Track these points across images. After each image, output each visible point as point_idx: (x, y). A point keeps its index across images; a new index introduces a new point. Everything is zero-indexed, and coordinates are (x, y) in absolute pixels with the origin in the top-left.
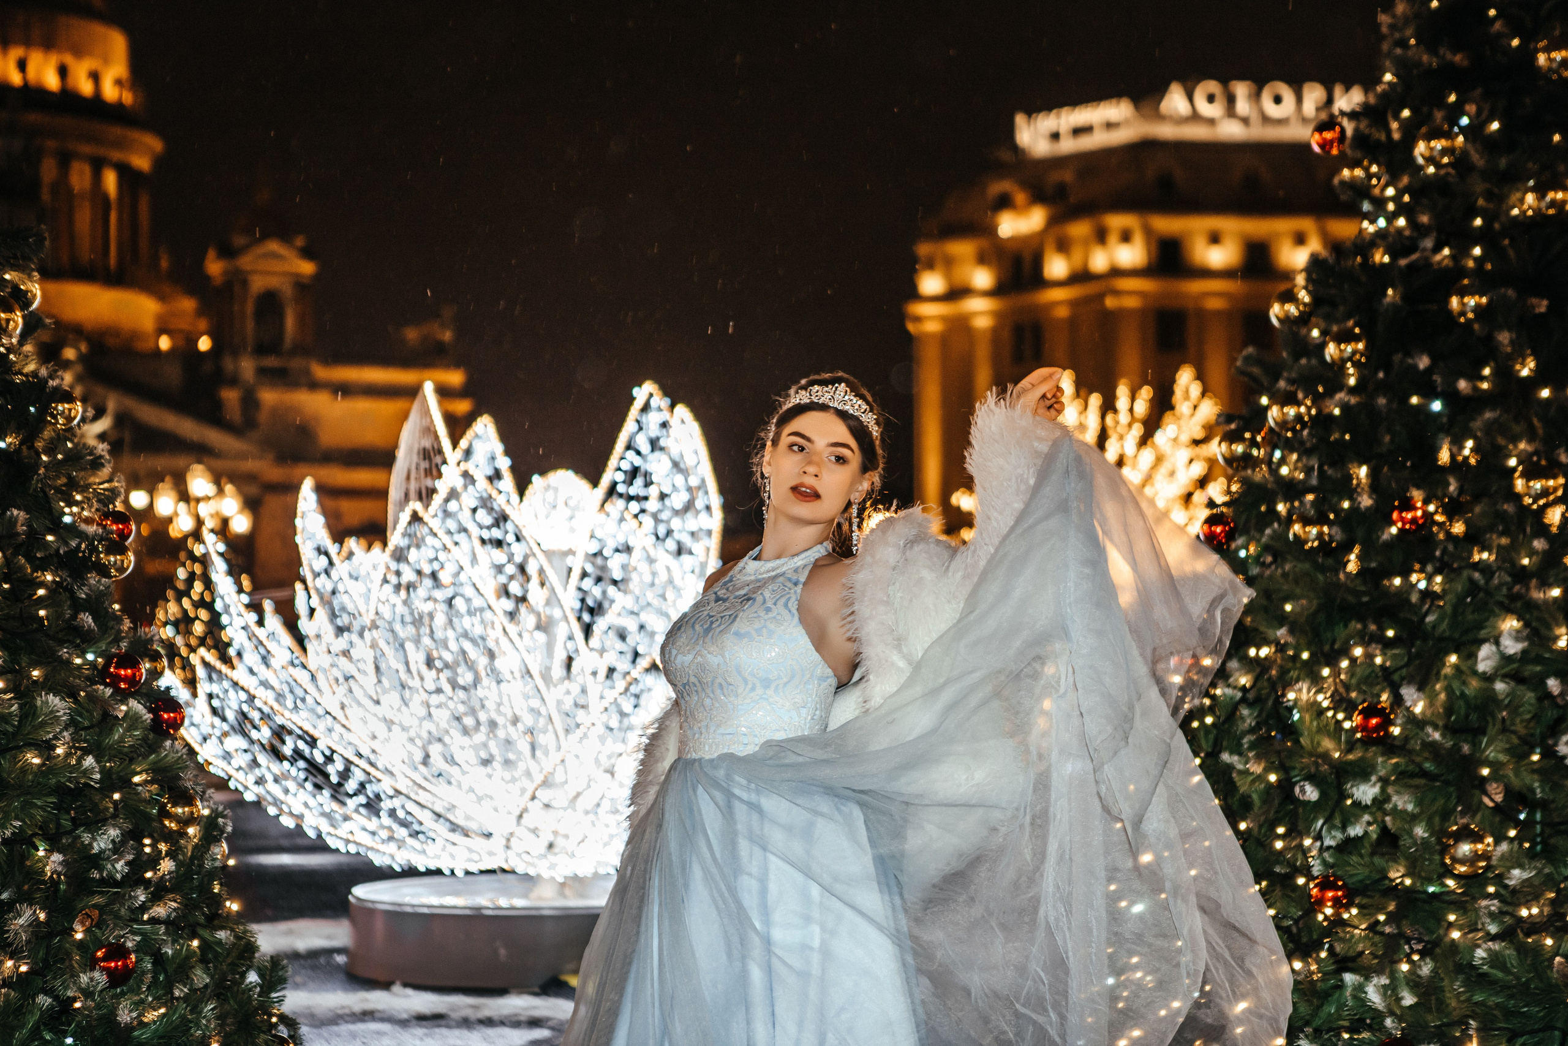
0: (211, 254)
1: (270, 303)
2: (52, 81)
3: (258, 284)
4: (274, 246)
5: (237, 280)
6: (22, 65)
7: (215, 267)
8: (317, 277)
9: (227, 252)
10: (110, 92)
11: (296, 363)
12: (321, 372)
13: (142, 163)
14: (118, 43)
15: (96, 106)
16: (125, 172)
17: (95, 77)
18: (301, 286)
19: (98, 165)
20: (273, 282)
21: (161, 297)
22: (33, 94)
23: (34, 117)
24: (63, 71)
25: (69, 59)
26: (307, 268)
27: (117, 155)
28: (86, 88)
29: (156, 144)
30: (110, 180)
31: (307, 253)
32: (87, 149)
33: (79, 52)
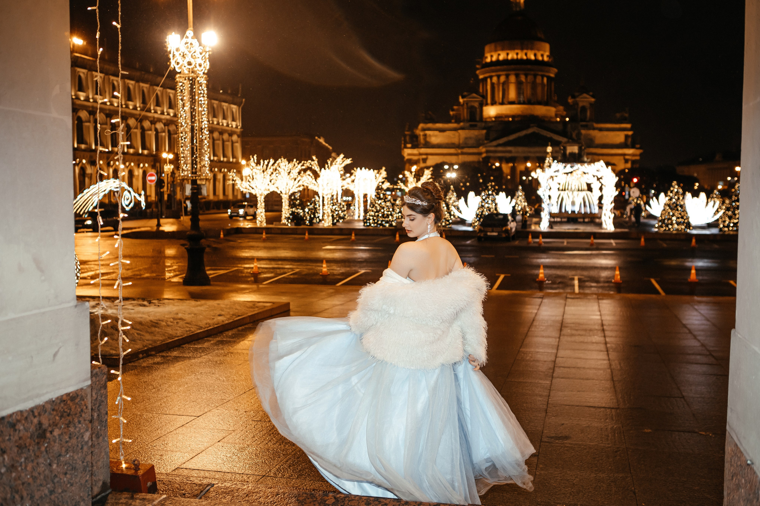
0: (570, 97)
1: (584, 109)
2: (533, 57)
3: (581, 104)
4: (585, 95)
5: (576, 104)
6: (526, 54)
7: (570, 100)
8: (595, 102)
9: (574, 97)
10: (546, 59)
11: (589, 124)
12: (596, 125)
13: (552, 75)
14: (547, 46)
15: (543, 63)
16: (549, 78)
17: (542, 55)
18: (591, 104)
19: (543, 76)
20: (585, 104)
22: (528, 61)
23: (529, 67)
24: (535, 55)
25: (536, 52)
26: (593, 100)
27: (547, 74)
28: (540, 58)
29: (555, 70)
30: (545, 80)
31: (593, 96)
32: (540, 73)
33: (539, 50)
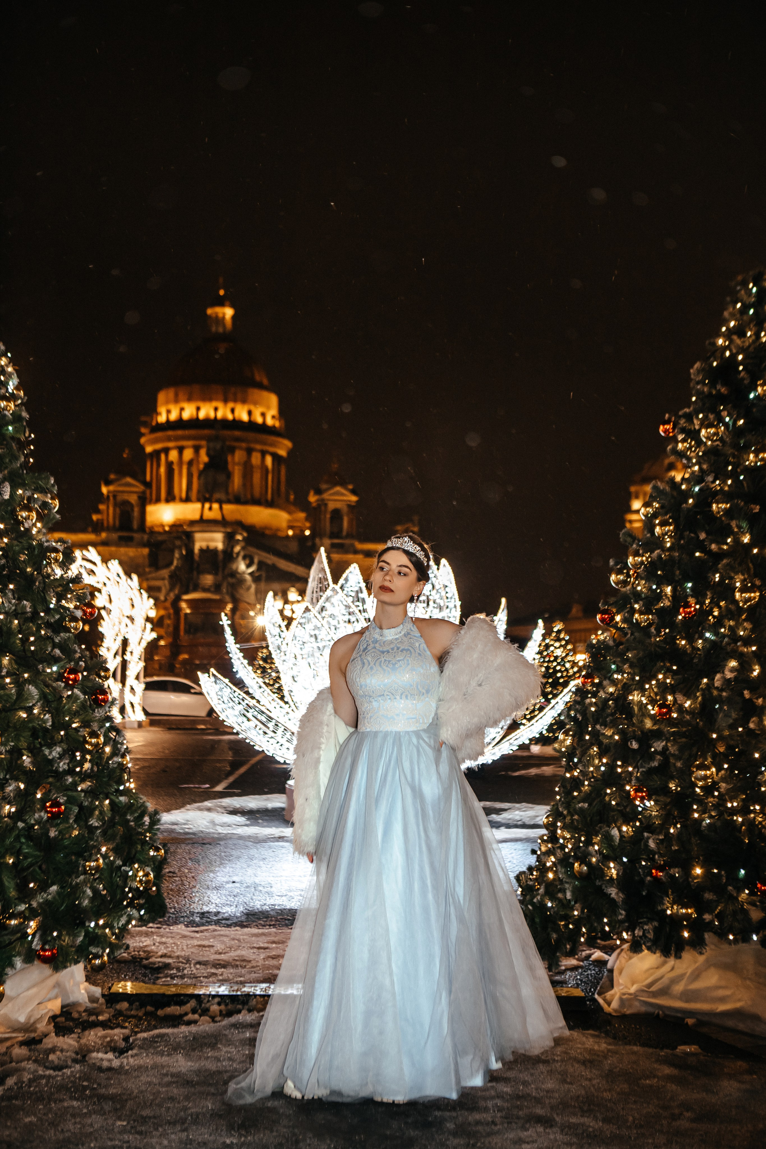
0: (312, 493)
1: (337, 514)
2: (245, 418)
3: (331, 506)
4: (338, 489)
5: (322, 504)
6: (233, 411)
7: (313, 498)
8: (358, 502)
9: (319, 492)
10: (270, 422)
11: (347, 542)
12: (359, 546)
13: (283, 453)
14: (273, 399)
15: (263, 429)
16: (276, 457)
17: (263, 415)
18: (351, 507)
19: (264, 453)
20: (338, 505)
21: (290, 513)
22: (236, 424)
23: (238, 433)
24: (250, 413)
25: (252, 408)
26: (354, 498)
27: (272, 449)
28: (259, 420)
29: (288, 444)
30: (269, 460)
31: (354, 492)
32: (258, 447)
33: (256, 403)
